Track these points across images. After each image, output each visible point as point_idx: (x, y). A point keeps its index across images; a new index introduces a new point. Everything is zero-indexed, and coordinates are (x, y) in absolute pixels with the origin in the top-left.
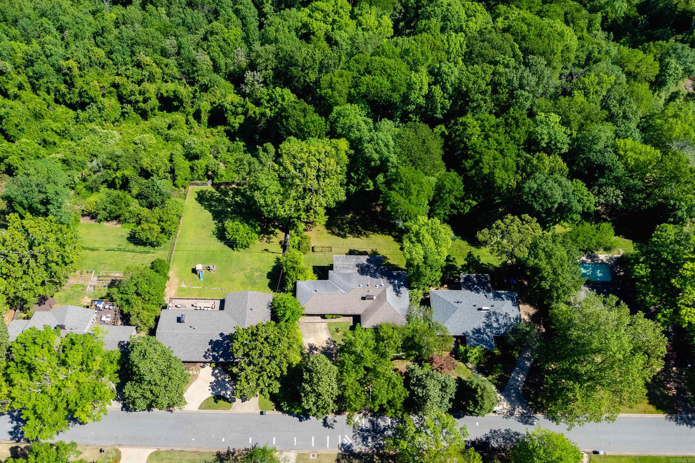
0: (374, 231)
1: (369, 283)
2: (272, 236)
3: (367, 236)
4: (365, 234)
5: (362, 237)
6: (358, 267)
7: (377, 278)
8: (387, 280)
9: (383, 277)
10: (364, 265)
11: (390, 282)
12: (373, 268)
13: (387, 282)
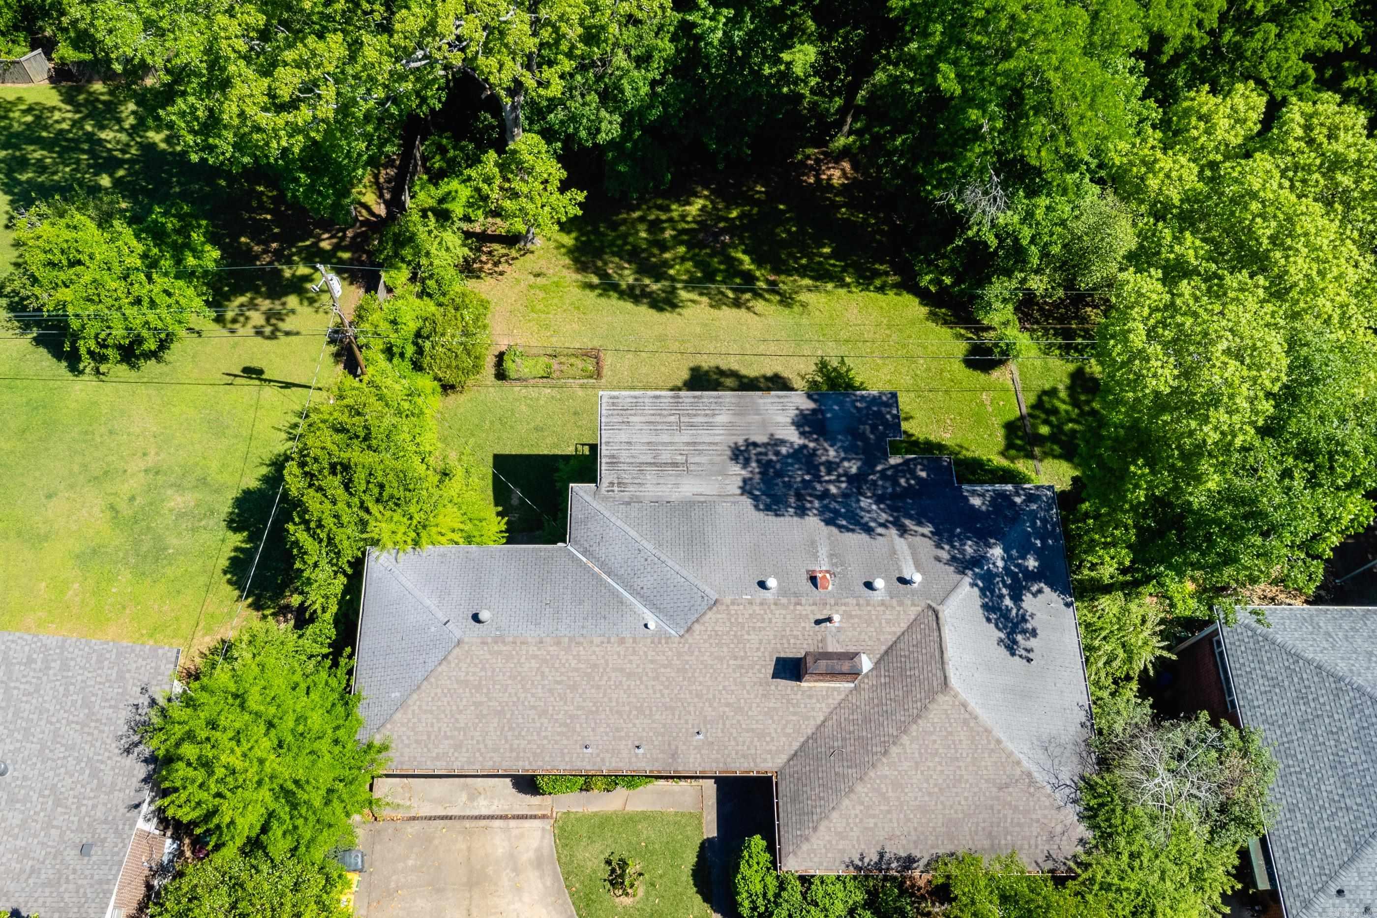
0: (821, 275)
1: (822, 566)
2: (292, 301)
3: (786, 301)
4: (773, 288)
5: (759, 305)
6: (746, 463)
7: (868, 530)
8: (939, 546)
9: (907, 522)
10: (784, 450)
11: (954, 559)
12: (838, 465)
13: (938, 559)
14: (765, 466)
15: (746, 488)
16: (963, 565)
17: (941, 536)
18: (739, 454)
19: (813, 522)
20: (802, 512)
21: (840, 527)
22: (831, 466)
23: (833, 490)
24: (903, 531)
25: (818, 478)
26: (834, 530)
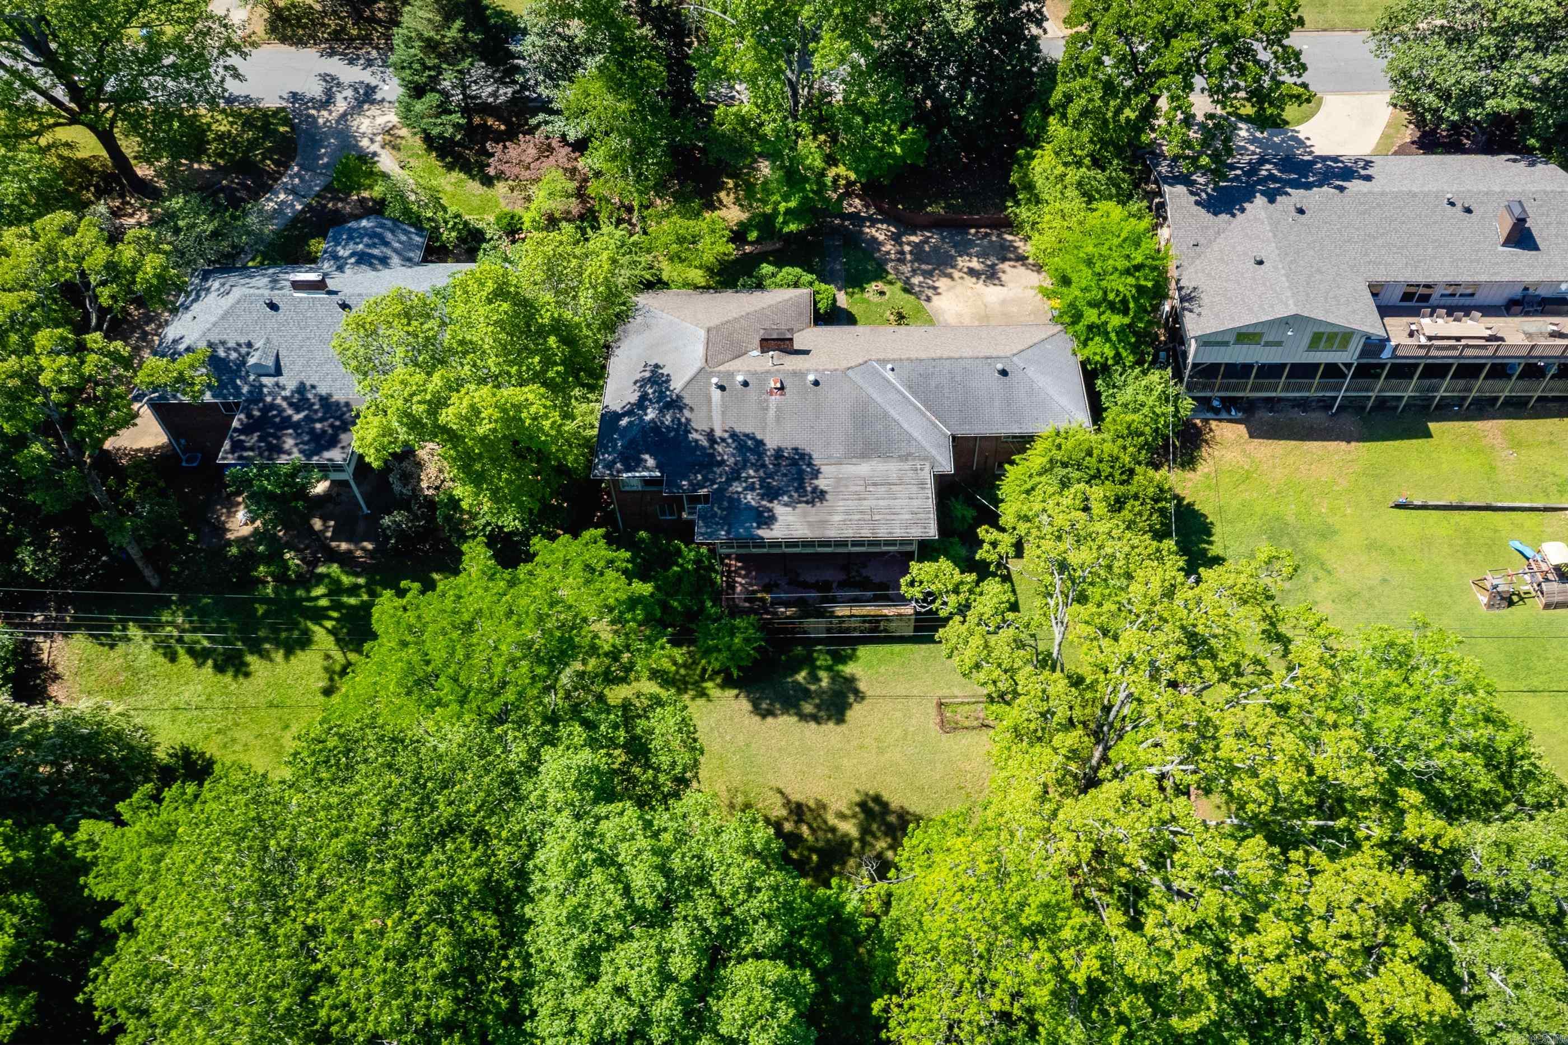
6: (815, 489)
7: (734, 435)
8: (688, 420)
9: (705, 443)
10: (786, 498)
11: (681, 409)
12: (745, 489)
13: (692, 409)
14: (801, 488)
15: (816, 474)
16: (675, 404)
17: (683, 428)
18: (820, 495)
19: (771, 443)
20: (779, 453)
21: (754, 439)
22: (752, 488)
23: (751, 472)
24: (710, 435)
25: (762, 480)
26: (759, 437)
